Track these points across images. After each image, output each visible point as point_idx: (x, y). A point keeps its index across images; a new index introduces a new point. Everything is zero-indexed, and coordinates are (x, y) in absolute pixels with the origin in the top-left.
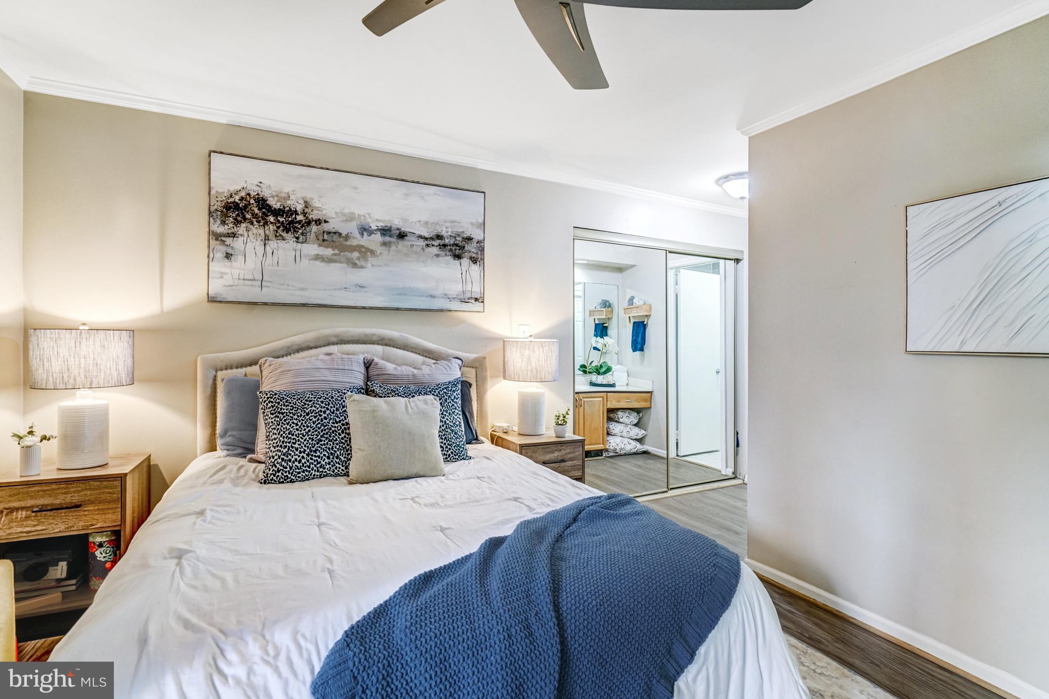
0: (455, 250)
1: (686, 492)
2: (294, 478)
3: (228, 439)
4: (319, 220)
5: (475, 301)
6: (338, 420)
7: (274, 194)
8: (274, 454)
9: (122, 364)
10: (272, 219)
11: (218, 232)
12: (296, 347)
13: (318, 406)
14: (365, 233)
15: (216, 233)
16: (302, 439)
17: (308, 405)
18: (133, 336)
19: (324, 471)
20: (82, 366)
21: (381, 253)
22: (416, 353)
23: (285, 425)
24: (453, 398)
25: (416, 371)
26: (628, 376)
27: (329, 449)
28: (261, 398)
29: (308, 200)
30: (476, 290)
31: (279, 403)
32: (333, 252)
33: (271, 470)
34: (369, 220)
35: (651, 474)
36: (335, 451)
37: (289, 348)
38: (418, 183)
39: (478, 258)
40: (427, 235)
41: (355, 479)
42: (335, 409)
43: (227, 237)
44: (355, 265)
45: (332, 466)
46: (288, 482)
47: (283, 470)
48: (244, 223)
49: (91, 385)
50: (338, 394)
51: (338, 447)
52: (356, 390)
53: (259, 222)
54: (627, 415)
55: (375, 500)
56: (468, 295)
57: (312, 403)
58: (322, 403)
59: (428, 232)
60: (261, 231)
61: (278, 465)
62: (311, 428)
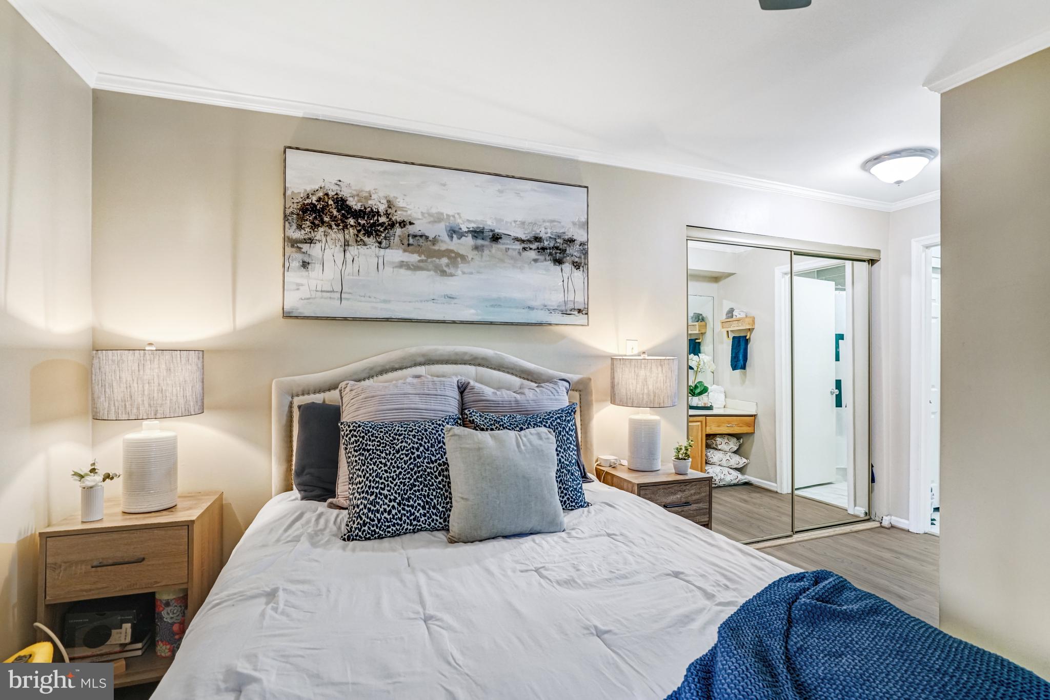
0: (556, 253)
1: (814, 537)
2: (382, 533)
3: (305, 478)
4: (404, 221)
5: (579, 312)
6: (433, 458)
7: (355, 193)
8: (359, 502)
9: (190, 390)
10: (352, 221)
11: (294, 237)
12: (379, 369)
13: (409, 441)
14: (455, 236)
15: (292, 239)
16: (392, 483)
17: (398, 440)
18: (203, 358)
19: (418, 524)
20: (146, 393)
21: (472, 259)
22: (512, 374)
23: (371, 465)
24: (567, 430)
25: (518, 397)
26: (726, 397)
27: (424, 496)
28: (343, 431)
29: (391, 199)
30: (579, 300)
31: (363, 437)
32: (419, 258)
33: (356, 523)
34: (459, 221)
35: (762, 511)
36: (432, 500)
37: (371, 369)
38: (513, 177)
39: (581, 263)
40: (524, 237)
41: (457, 537)
42: (430, 445)
43: (303, 243)
44: (443, 273)
45: (428, 518)
46: (375, 538)
47: (370, 523)
48: (321, 227)
49: (155, 415)
50: (433, 426)
51: (434, 493)
52: (452, 420)
53: (338, 225)
54: (726, 441)
55: (488, 571)
56: (571, 306)
57: (402, 437)
58: (415, 438)
59: (525, 234)
60: (341, 236)
61: (363, 517)
62: (402, 469)
